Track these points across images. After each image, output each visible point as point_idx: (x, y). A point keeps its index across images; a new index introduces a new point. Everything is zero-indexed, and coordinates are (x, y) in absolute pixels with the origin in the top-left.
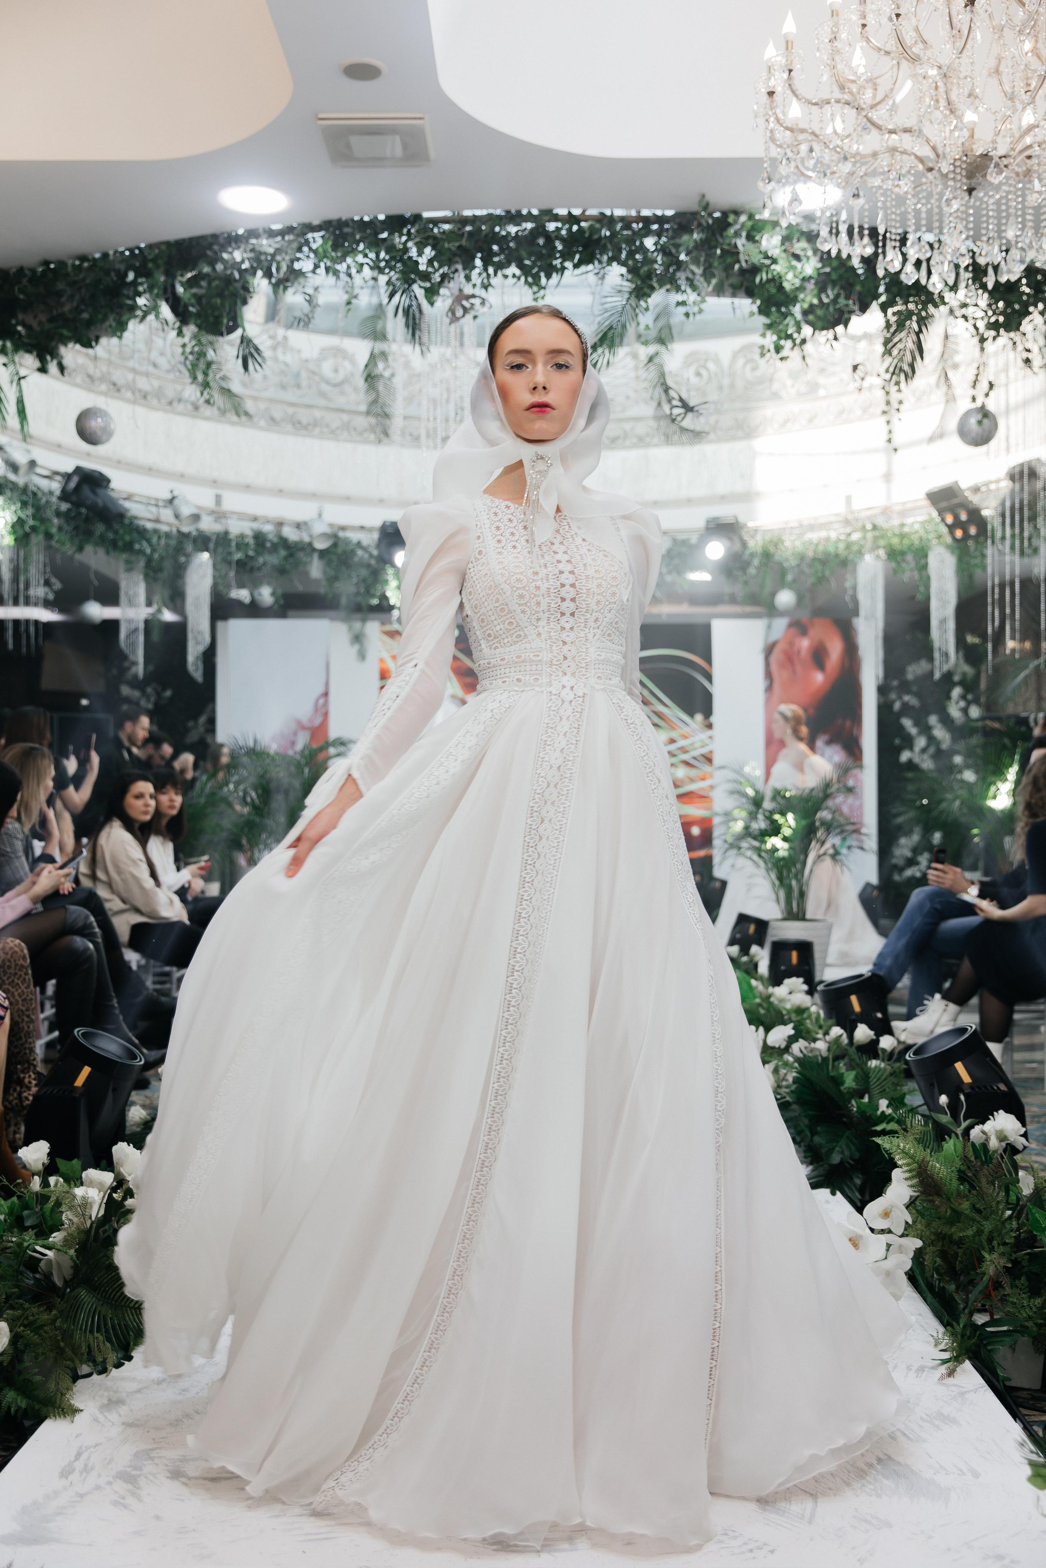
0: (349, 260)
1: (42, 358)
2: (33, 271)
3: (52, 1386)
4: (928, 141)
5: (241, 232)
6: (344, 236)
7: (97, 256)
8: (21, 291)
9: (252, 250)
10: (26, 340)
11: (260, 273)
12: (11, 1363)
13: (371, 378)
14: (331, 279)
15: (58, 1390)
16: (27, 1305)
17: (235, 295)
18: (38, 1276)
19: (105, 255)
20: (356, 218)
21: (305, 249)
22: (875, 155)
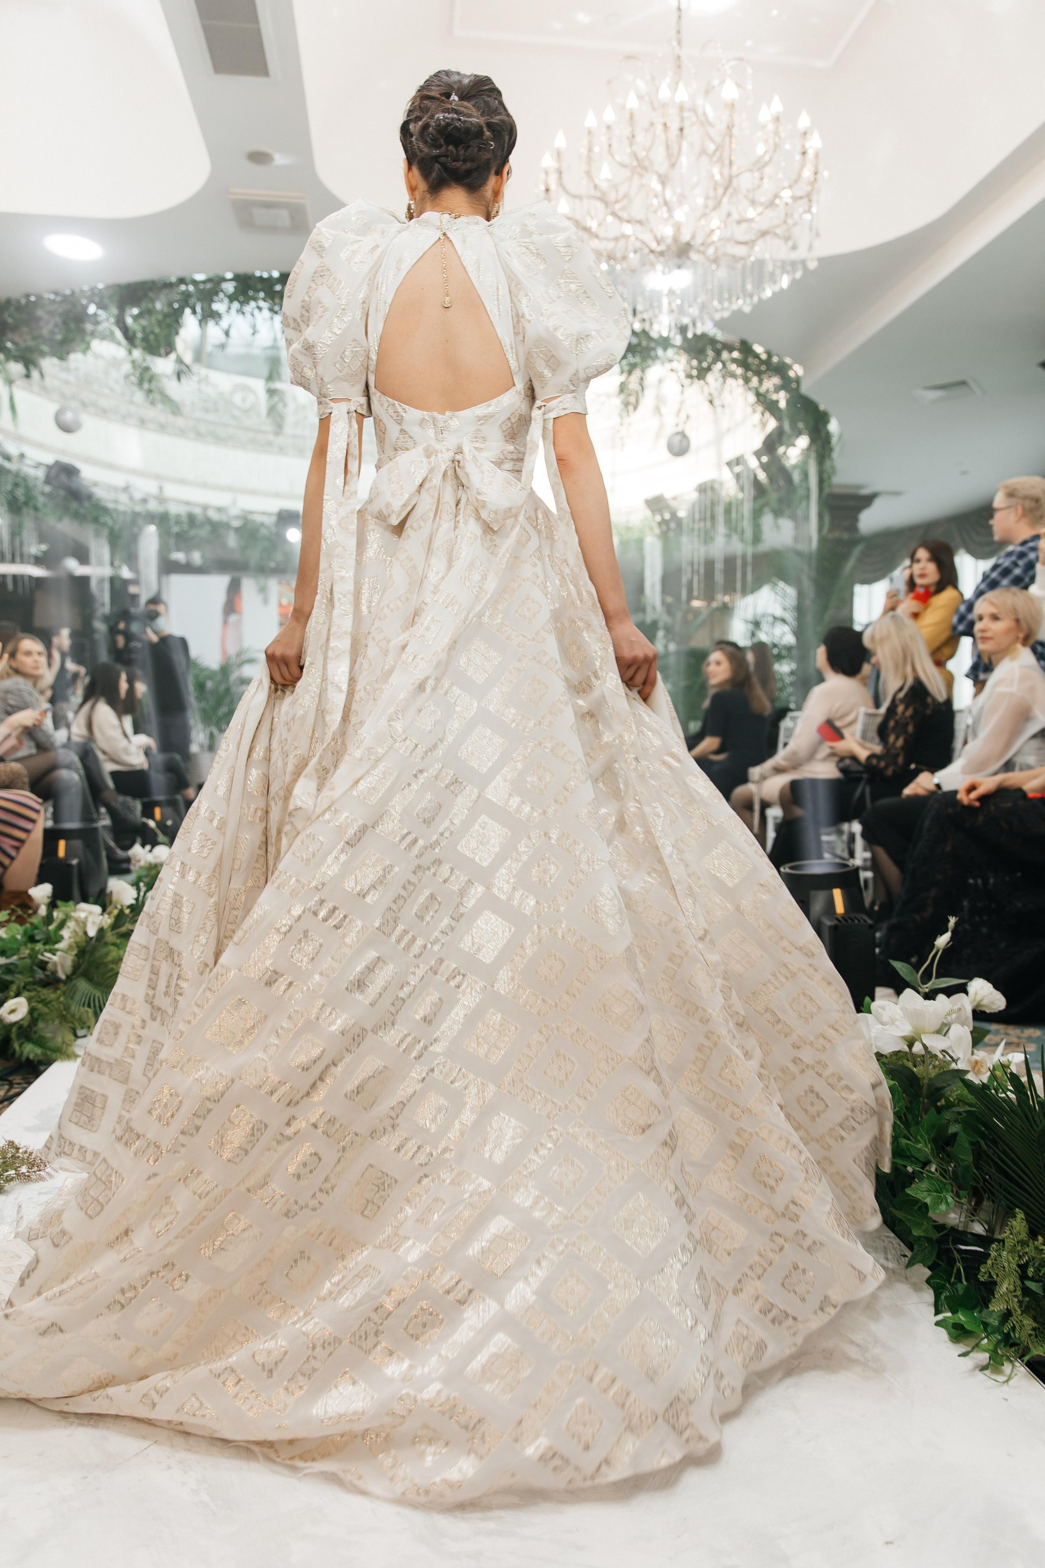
0: (253, 304)
1: (27, 367)
2: (18, 301)
3: (59, 1040)
4: (651, 231)
5: (174, 279)
6: (249, 287)
7: (68, 292)
8: (11, 316)
9: (183, 293)
10: (15, 353)
11: (188, 311)
12: (30, 1026)
13: (271, 392)
14: (240, 317)
15: (64, 1042)
16: (39, 989)
17: (169, 326)
18: (47, 973)
19: (73, 293)
20: (258, 274)
21: (221, 295)
22: (616, 239)
